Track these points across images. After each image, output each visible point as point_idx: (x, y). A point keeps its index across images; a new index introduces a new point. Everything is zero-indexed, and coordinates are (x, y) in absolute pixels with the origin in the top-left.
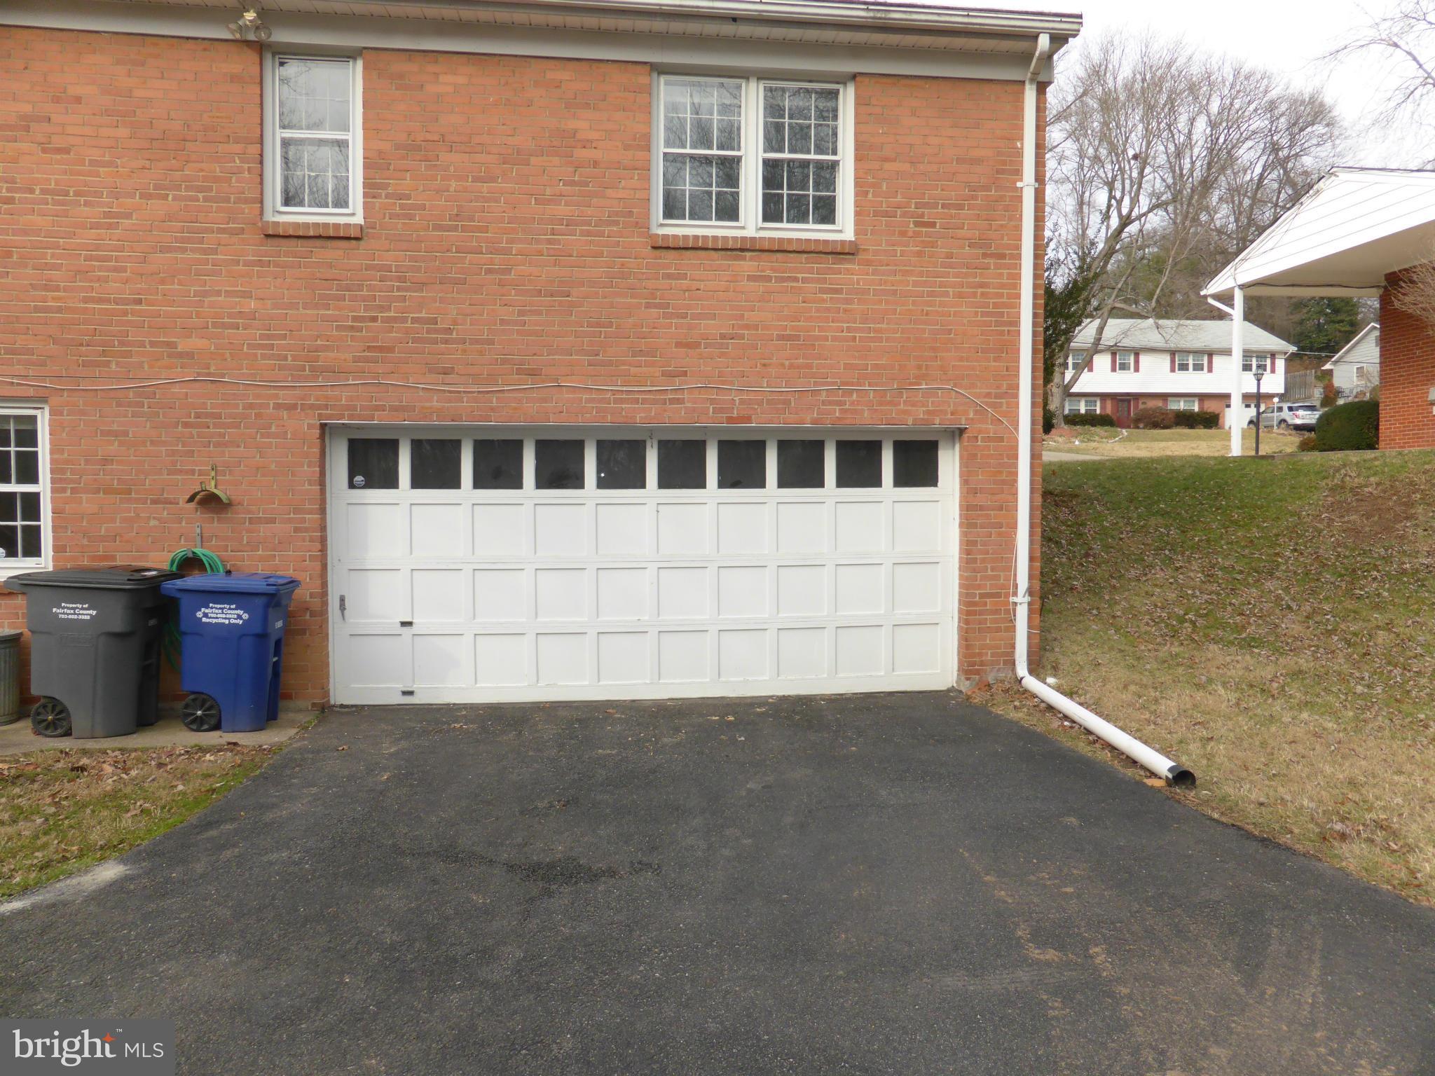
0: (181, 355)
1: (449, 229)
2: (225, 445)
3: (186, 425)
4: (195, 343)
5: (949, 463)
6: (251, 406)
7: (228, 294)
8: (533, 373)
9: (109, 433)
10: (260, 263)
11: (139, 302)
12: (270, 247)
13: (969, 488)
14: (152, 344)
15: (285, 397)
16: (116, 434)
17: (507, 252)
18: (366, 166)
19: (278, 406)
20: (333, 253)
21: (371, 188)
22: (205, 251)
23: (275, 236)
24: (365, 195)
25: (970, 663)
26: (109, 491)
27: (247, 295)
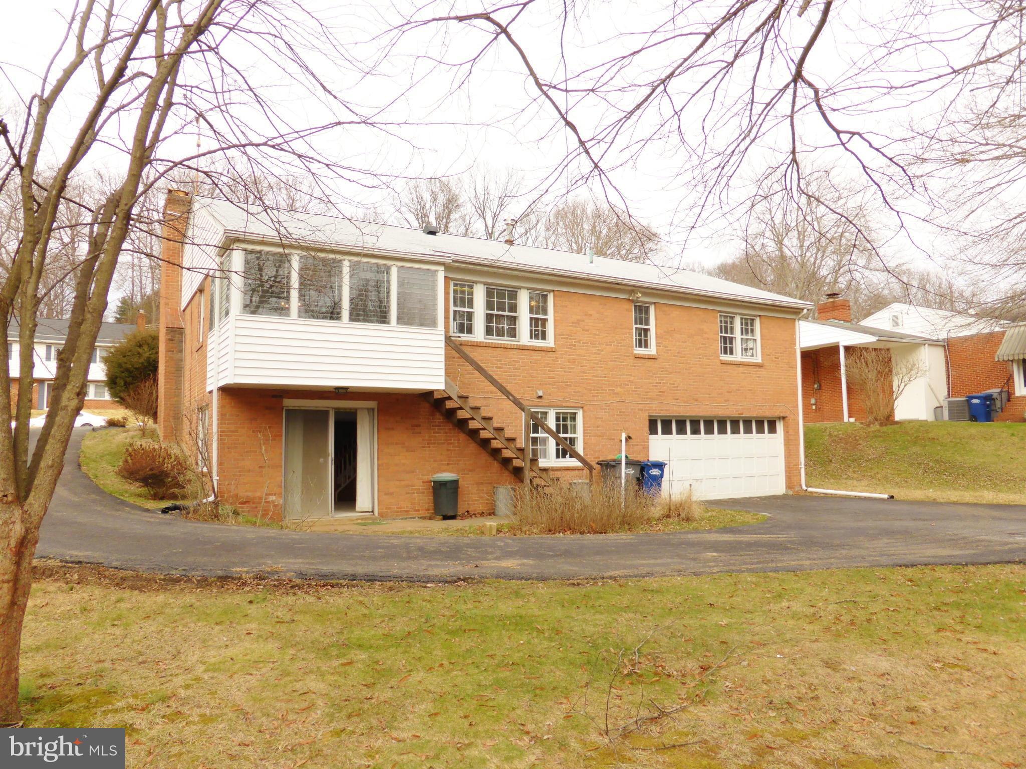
0: (616, 394)
1: (677, 356)
2: (626, 421)
3: (617, 415)
4: (619, 390)
5: (780, 426)
6: (632, 409)
7: (627, 375)
8: (696, 400)
9: (598, 418)
10: (634, 366)
11: (605, 377)
12: (637, 361)
13: (786, 432)
14: (609, 390)
15: (641, 407)
16: (600, 418)
17: (689, 364)
18: (657, 337)
19: (639, 410)
20: (649, 363)
21: (658, 345)
22: (621, 362)
23: (637, 357)
24: (657, 346)
25: (789, 486)
26: (599, 436)
27: (630, 375)
